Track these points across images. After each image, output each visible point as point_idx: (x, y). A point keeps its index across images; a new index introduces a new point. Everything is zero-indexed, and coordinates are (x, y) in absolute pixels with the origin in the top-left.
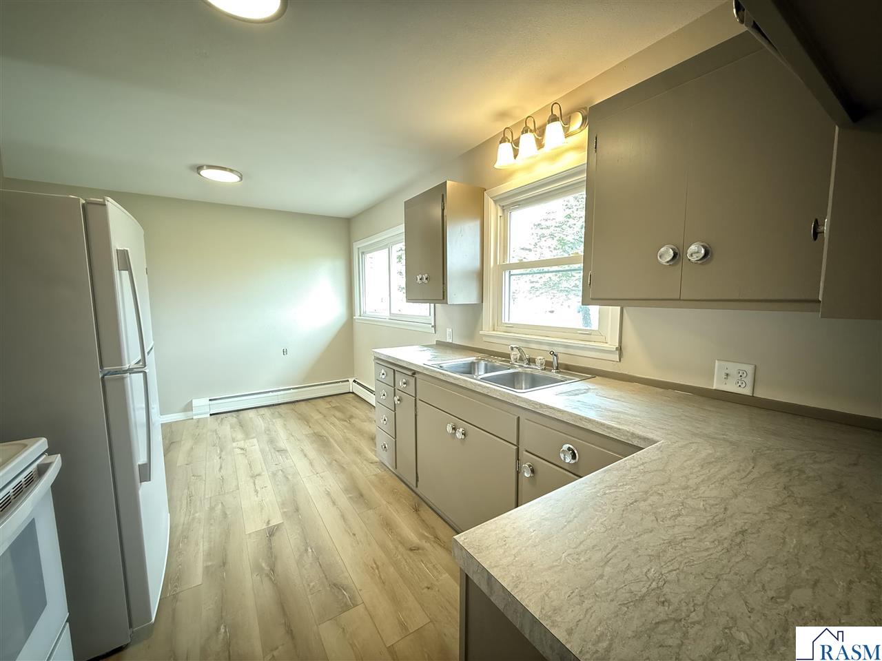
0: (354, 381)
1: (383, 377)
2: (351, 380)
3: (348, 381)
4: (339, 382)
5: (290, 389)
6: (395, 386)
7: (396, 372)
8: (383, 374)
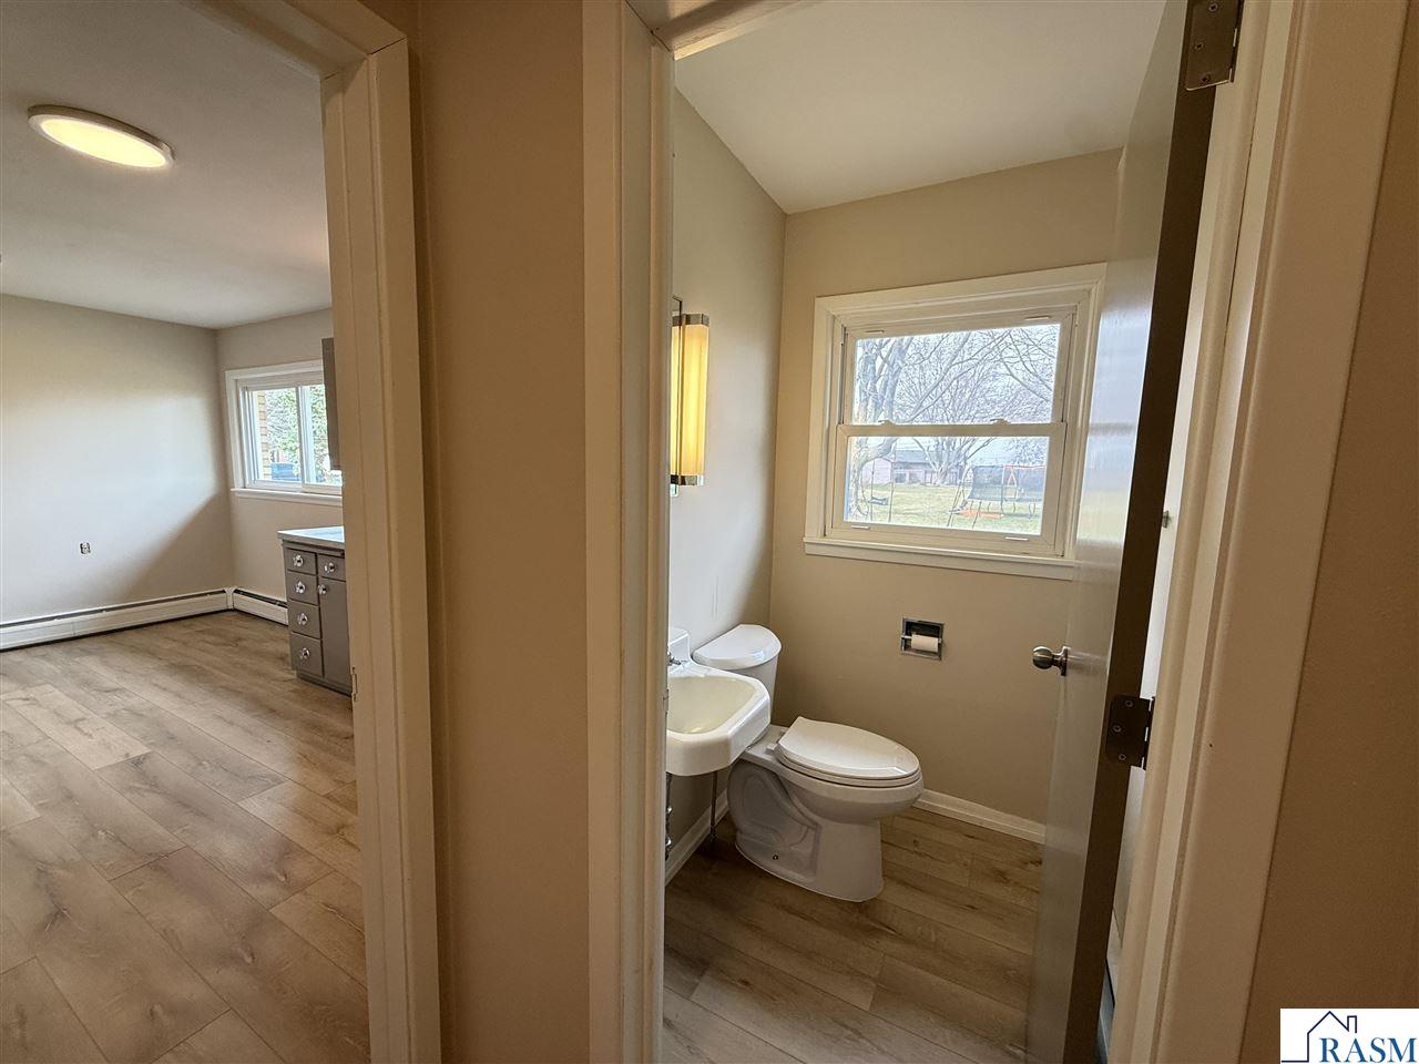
0: (237, 591)
1: (299, 565)
2: (230, 590)
3: (224, 592)
4: (206, 594)
5: (101, 611)
6: (317, 573)
7: (319, 556)
8: (299, 561)
